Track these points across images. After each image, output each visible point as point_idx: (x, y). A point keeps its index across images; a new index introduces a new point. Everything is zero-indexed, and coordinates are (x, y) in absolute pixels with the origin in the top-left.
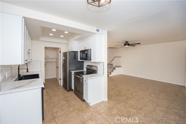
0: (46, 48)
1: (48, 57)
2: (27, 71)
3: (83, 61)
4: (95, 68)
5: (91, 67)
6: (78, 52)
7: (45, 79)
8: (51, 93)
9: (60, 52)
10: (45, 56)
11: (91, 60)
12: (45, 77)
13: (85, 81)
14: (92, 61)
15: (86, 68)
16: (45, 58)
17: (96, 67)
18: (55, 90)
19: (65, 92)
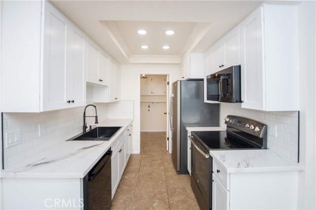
1: (152, 94)
2: (97, 122)
3: (218, 105)
4: (257, 129)
5: (239, 122)
6: (202, 80)
7: (141, 132)
8: (145, 168)
9: (168, 83)
10: (141, 92)
11: (241, 102)
12: (141, 129)
13: (218, 171)
14: (243, 105)
15: (226, 122)
16: (141, 96)
17: (261, 125)
18: (155, 160)
19: (171, 173)
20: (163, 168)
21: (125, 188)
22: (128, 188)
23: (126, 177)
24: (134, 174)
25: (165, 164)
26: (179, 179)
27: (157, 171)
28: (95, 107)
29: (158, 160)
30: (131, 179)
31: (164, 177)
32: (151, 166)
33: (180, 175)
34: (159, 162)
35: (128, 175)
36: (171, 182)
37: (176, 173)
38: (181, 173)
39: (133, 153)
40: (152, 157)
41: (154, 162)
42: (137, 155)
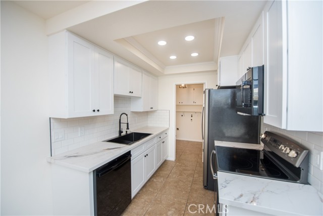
0: (179, 87)
2: (128, 128)
4: (293, 154)
5: (275, 141)
19: (197, 186)
20: (191, 179)
21: (150, 189)
22: (152, 190)
23: (155, 180)
24: (162, 179)
25: (195, 176)
26: (204, 195)
27: (184, 181)
28: (127, 115)
29: (189, 170)
30: (158, 183)
31: (189, 188)
32: (181, 175)
33: (207, 191)
34: (190, 172)
35: (157, 178)
36: (195, 195)
37: (203, 187)
38: (207, 189)
39: (168, 159)
40: (185, 166)
41: (185, 172)
42: (172, 161)
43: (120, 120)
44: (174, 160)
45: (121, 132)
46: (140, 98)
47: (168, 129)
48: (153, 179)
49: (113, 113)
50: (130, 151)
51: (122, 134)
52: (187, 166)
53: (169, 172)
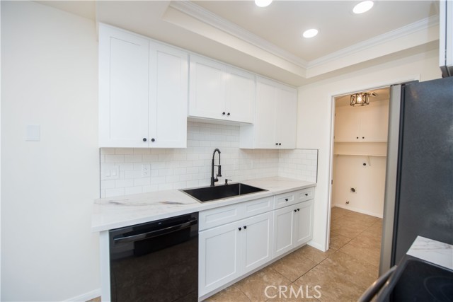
21: (247, 293)
22: (250, 296)
23: (265, 278)
28: (219, 153)
35: (272, 275)
39: (311, 244)
40: (345, 272)
42: (320, 251)
43: (213, 160)
44: (324, 251)
45: (214, 180)
46: (250, 124)
47: (313, 186)
48: (262, 274)
49: (185, 147)
50: (198, 213)
51: (216, 184)
52: (350, 274)
53: (302, 272)
